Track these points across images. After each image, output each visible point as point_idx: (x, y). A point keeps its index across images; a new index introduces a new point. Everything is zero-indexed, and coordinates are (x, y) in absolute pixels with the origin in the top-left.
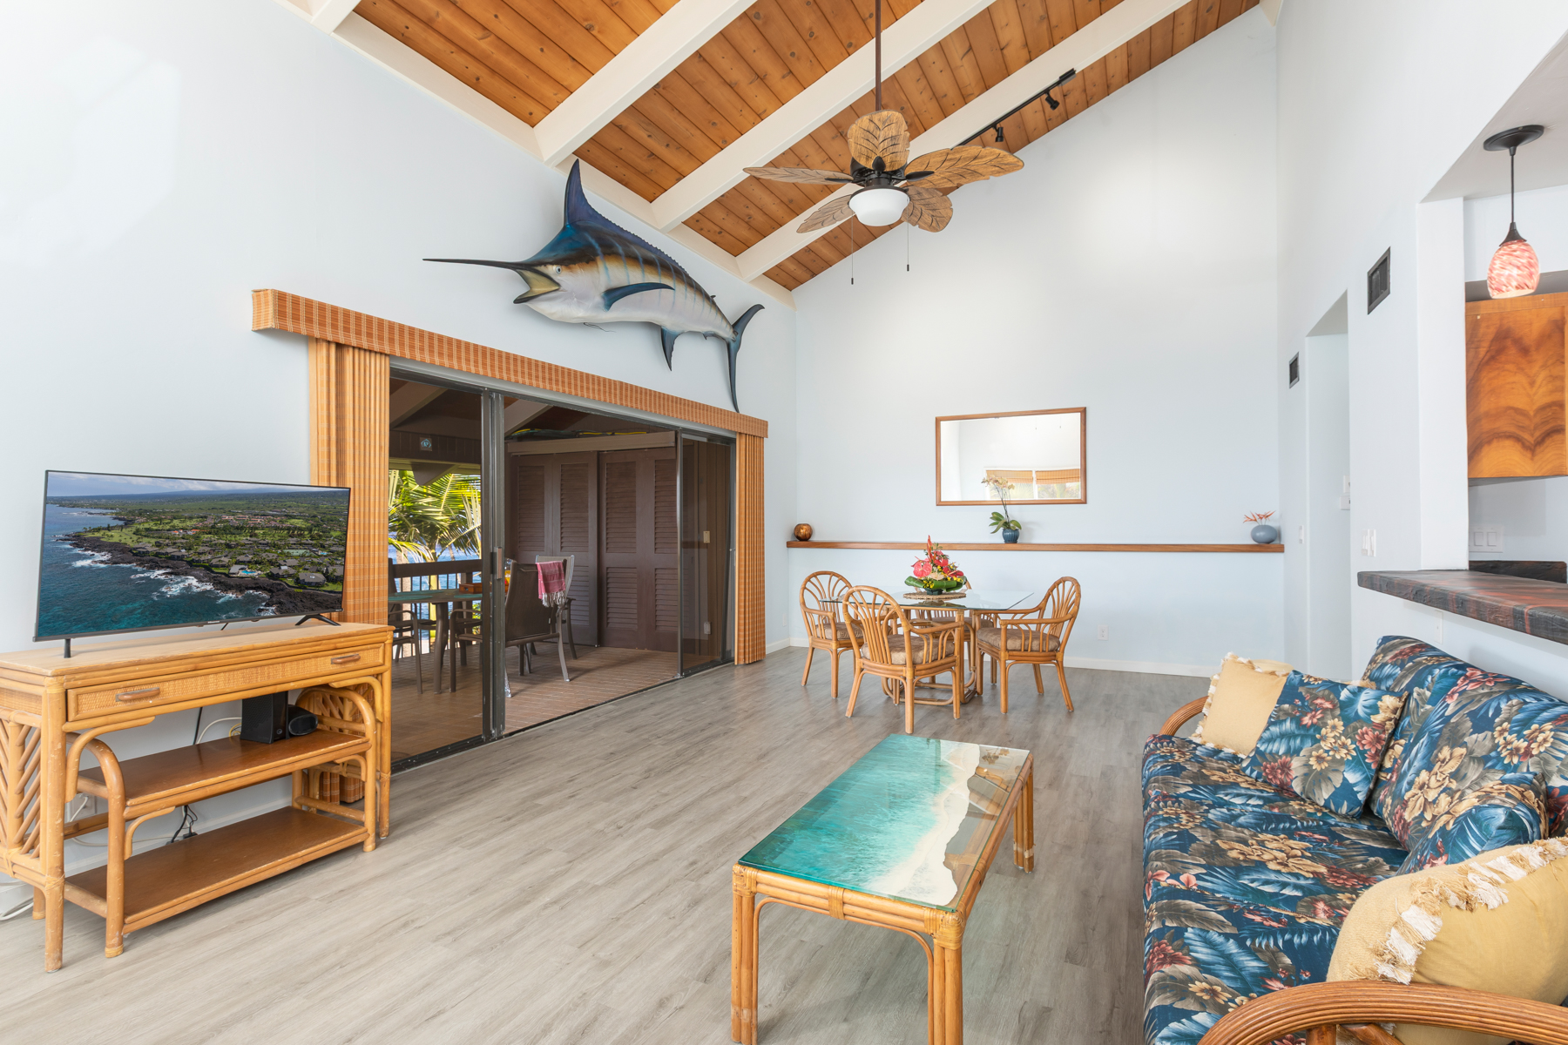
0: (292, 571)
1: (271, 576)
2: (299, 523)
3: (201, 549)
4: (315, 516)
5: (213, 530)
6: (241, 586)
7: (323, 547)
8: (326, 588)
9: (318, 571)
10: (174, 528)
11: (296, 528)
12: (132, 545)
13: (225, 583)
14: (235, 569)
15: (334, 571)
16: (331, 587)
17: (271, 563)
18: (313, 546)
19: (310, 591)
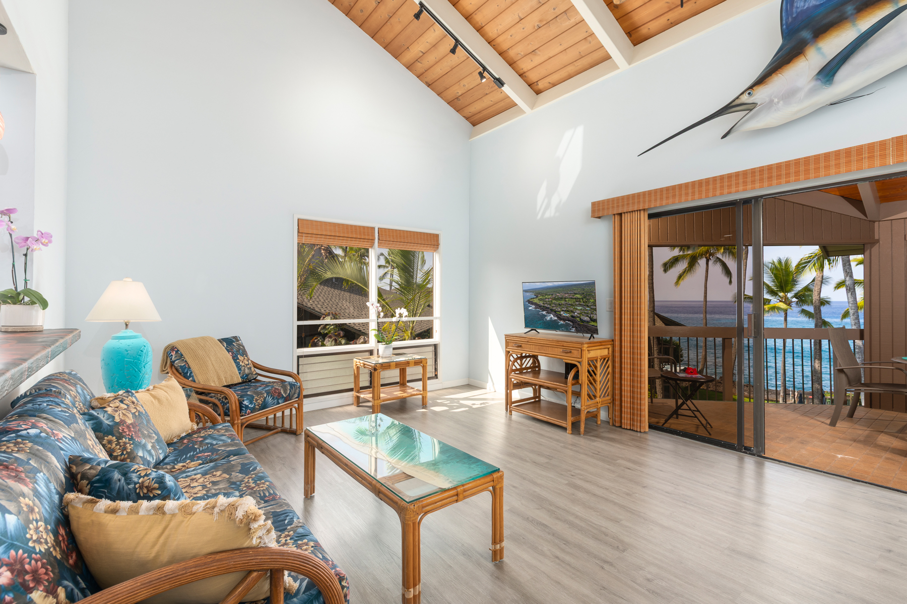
0: (578, 315)
1: (572, 316)
2: (578, 296)
3: (553, 305)
4: (583, 293)
5: (555, 299)
6: (564, 319)
7: (588, 306)
8: (591, 324)
9: (587, 316)
10: (546, 298)
11: (578, 298)
12: (539, 303)
13: (560, 318)
14: (562, 313)
15: (593, 317)
16: (592, 323)
17: (572, 312)
18: (584, 305)
19: (585, 324)
